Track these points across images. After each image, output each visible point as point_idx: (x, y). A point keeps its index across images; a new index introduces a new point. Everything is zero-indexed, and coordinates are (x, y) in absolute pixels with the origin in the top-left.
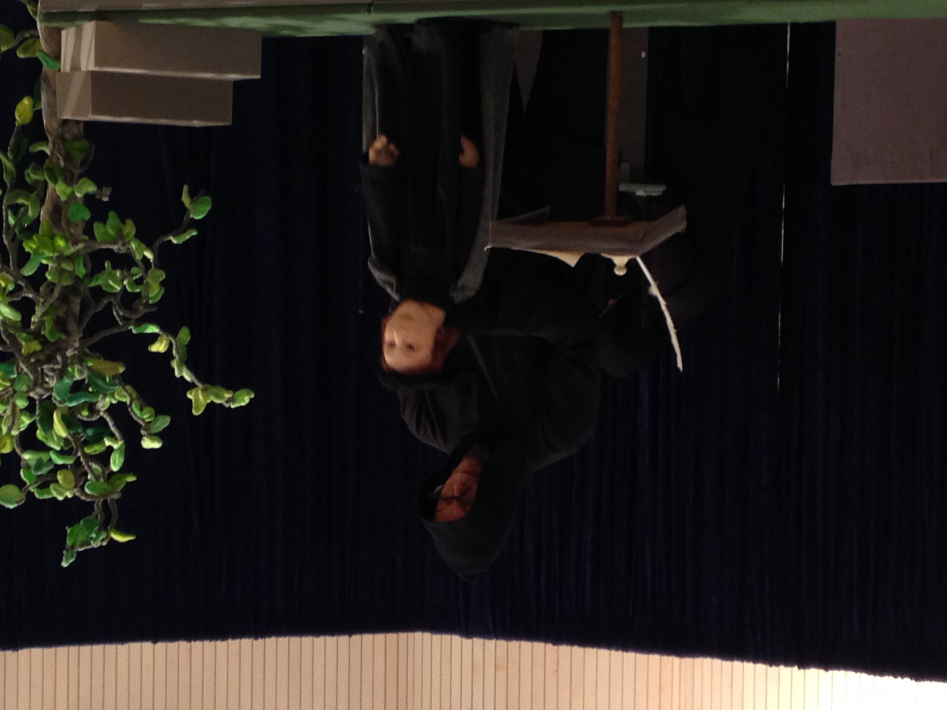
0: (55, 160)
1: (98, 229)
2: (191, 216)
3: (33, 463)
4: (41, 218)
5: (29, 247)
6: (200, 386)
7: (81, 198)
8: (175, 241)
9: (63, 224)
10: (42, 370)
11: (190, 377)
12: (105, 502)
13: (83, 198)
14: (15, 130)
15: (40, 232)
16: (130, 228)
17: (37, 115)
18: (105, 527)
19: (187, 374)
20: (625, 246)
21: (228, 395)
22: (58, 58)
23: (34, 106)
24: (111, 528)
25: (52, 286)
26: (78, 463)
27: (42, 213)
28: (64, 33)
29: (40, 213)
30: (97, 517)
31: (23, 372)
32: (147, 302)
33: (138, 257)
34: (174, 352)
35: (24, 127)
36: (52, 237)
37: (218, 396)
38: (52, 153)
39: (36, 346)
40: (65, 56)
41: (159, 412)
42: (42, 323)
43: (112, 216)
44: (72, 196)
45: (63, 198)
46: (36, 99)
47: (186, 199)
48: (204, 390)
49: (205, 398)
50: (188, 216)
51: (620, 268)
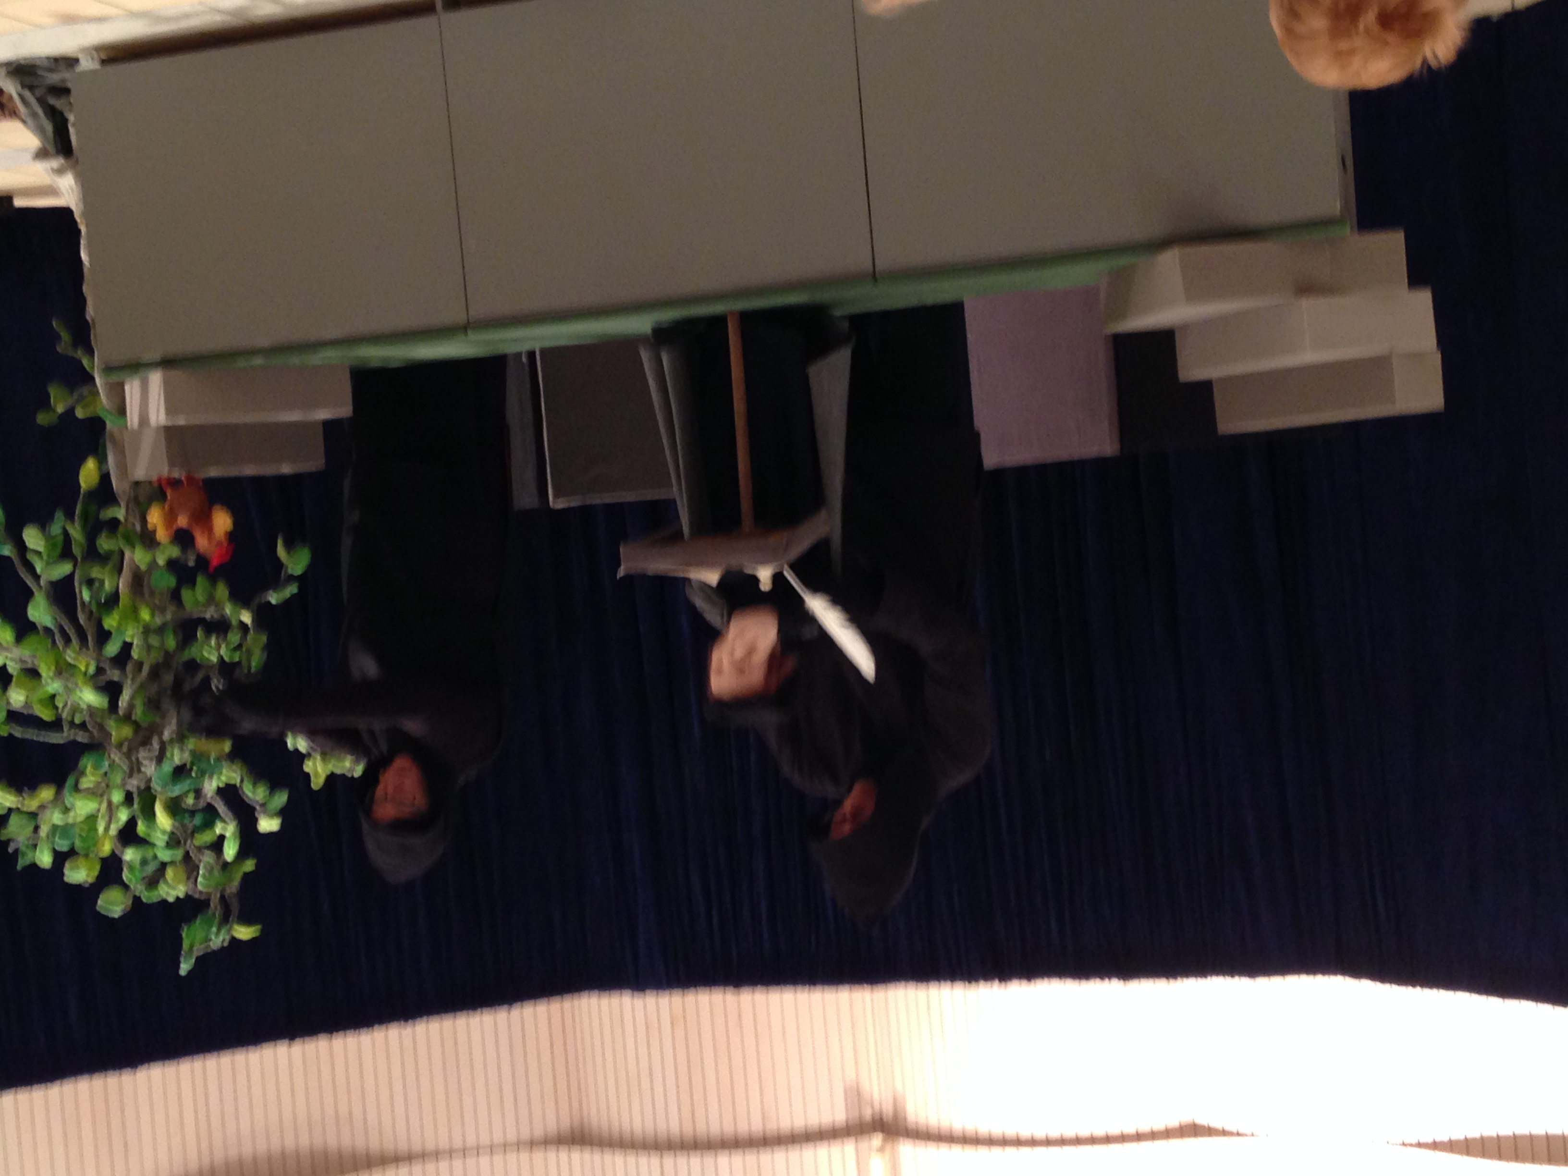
0: (129, 526)
1: (186, 594)
2: (289, 571)
3: (137, 863)
4: (120, 591)
5: (110, 622)
7: (164, 566)
8: (274, 600)
9: (147, 596)
10: (137, 759)
12: (223, 897)
13: (165, 566)
14: (81, 496)
15: (120, 604)
16: (222, 591)
17: (105, 478)
18: (225, 920)
22: (122, 411)
23: (100, 469)
24: (233, 920)
25: (139, 665)
26: (187, 857)
27: (121, 585)
28: (127, 388)
29: (118, 585)
30: (214, 914)
31: (115, 764)
32: (249, 670)
33: (234, 622)
35: (91, 494)
36: (135, 611)
37: (338, 764)
38: (126, 520)
39: (127, 731)
40: (131, 414)
41: (274, 787)
42: (131, 706)
43: (201, 580)
44: (153, 564)
45: (143, 567)
46: (102, 460)
47: (281, 553)
48: (323, 760)
49: (325, 767)
50: (286, 572)
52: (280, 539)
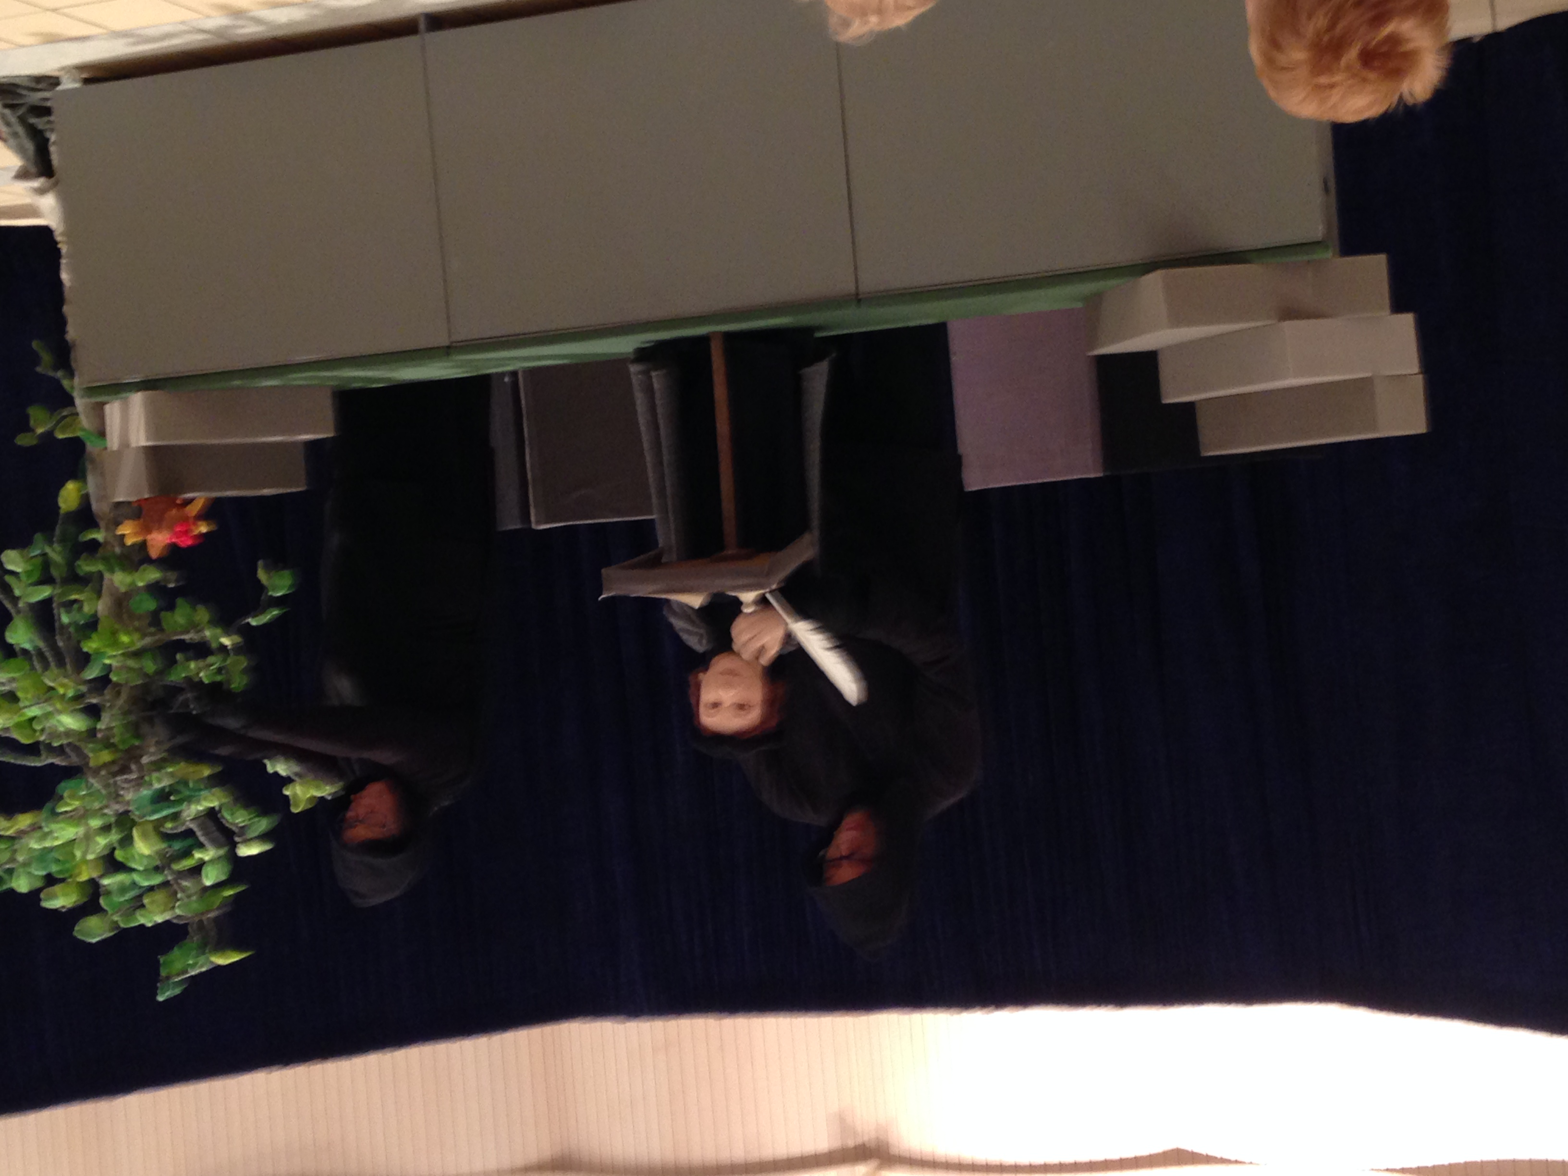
0: (108, 549)
1: (166, 619)
2: (270, 593)
3: (115, 888)
4: (100, 615)
5: (88, 647)
7: (144, 587)
8: (254, 622)
9: (127, 619)
10: (116, 782)
11: (286, 771)
12: (201, 923)
14: (61, 518)
15: (100, 629)
16: (202, 614)
18: (203, 950)
19: (282, 769)
20: (751, 581)
22: (102, 434)
23: (80, 490)
25: (118, 687)
26: (166, 882)
27: (100, 607)
28: (108, 408)
29: (97, 607)
30: (193, 941)
31: (94, 788)
33: (214, 645)
35: (71, 515)
36: (115, 633)
37: (317, 788)
38: (105, 540)
39: (107, 756)
40: (111, 432)
42: (111, 730)
43: (181, 603)
44: (133, 585)
45: (123, 590)
46: (82, 483)
47: (262, 575)
50: (267, 593)
52: (260, 563)
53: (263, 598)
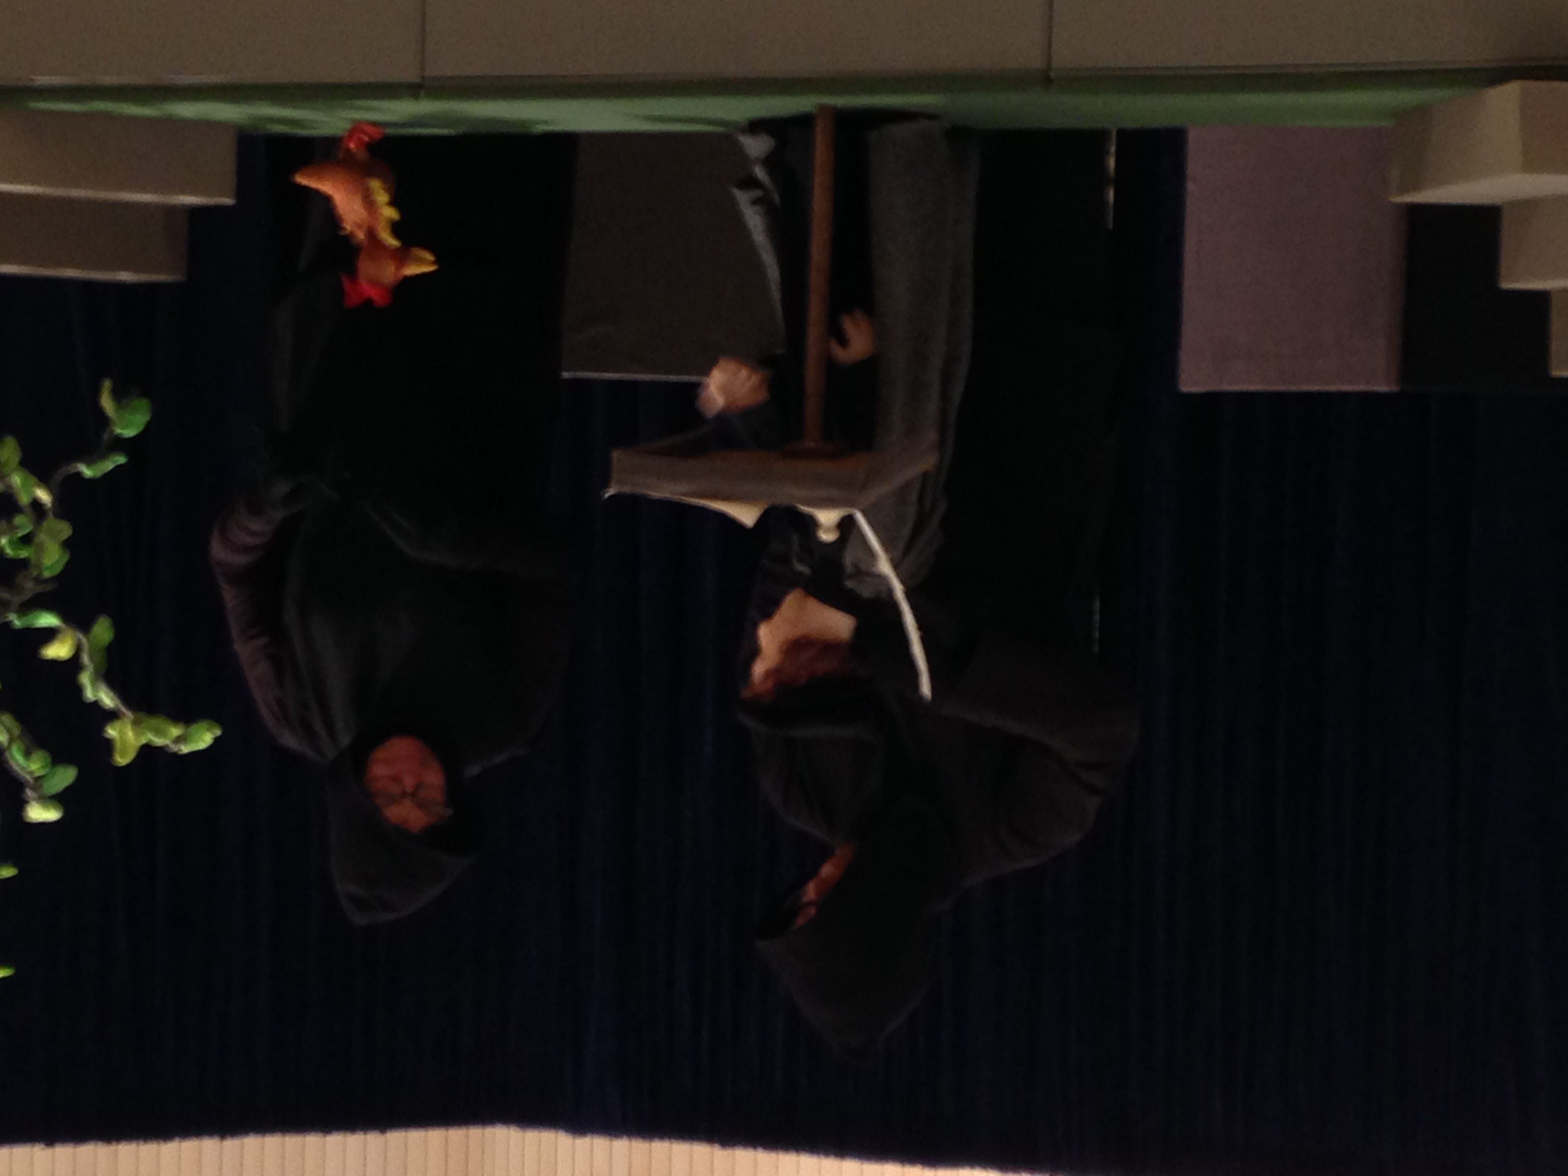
6: (129, 714)
8: (87, 472)
11: (112, 699)
16: (10, 452)
19: (107, 695)
20: (835, 493)
21: (175, 731)
32: (40, 574)
33: (24, 499)
34: (85, 659)
37: (158, 732)
41: (58, 759)
48: (136, 723)
49: (137, 735)
50: (112, 431)
51: (828, 530)
52: (107, 384)
53: (106, 436)
